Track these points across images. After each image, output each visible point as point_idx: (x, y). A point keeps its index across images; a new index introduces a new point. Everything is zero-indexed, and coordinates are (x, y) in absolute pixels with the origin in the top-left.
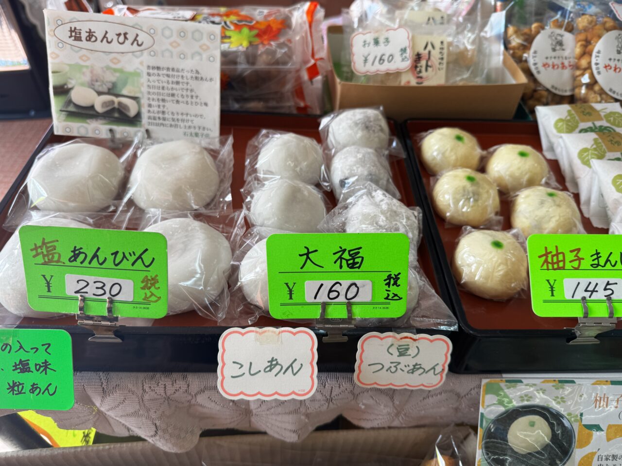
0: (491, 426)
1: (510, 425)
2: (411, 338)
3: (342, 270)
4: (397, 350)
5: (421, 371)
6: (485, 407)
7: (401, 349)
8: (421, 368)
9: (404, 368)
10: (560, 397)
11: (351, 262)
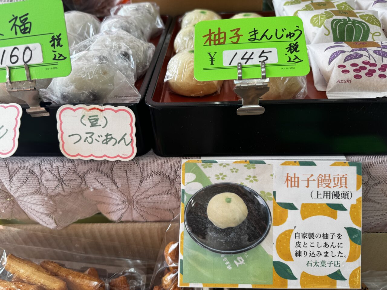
0: (191, 202)
1: (208, 201)
2: (98, 109)
3: (18, 36)
4: (88, 121)
5: (113, 141)
6: (185, 184)
7: (91, 120)
8: (112, 138)
9: (98, 139)
10: (252, 176)
11: (22, 28)
